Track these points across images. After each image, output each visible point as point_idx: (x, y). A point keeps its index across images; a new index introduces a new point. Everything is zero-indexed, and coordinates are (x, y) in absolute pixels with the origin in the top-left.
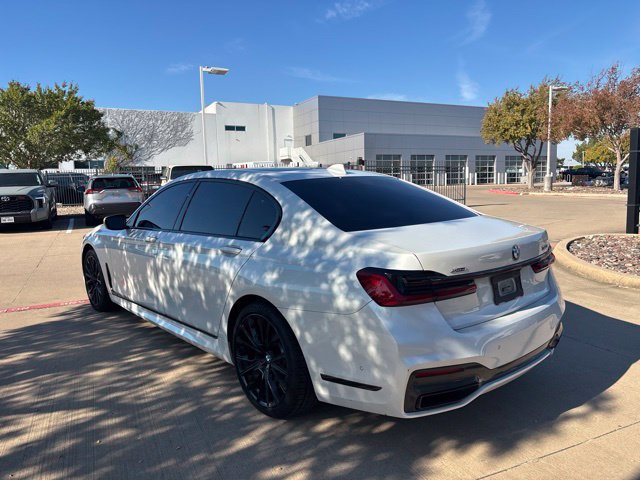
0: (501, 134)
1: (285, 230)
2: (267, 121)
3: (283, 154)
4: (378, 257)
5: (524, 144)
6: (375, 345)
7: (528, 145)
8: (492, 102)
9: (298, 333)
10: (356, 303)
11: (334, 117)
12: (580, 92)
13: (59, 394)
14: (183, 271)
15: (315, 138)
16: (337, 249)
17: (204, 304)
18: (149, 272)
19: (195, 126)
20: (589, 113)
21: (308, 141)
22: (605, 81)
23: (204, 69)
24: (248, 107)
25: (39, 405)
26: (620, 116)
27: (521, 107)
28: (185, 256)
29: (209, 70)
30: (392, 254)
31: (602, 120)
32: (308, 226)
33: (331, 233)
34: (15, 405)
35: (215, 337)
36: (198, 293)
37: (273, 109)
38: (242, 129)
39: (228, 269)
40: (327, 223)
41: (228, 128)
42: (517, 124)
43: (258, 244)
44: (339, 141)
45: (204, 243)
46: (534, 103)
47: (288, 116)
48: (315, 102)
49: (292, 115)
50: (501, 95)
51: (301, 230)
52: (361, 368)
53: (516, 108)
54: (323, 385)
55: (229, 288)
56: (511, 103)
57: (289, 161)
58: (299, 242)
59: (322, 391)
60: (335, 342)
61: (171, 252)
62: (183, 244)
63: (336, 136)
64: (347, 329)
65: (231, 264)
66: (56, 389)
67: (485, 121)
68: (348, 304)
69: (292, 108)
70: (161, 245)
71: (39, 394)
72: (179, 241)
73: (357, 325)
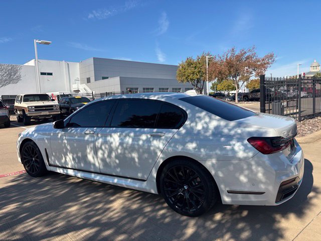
0: (186, 78)
1: (192, 122)
2: (65, 70)
3: (75, 87)
4: (256, 132)
5: (196, 82)
6: (261, 173)
7: (197, 82)
8: (181, 63)
9: (213, 173)
10: (251, 154)
11: (103, 68)
12: (220, 59)
13: (60, 224)
14: (120, 147)
15: (92, 79)
16: (230, 130)
17: (137, 164)
18: (88, 151)
19: (22, 72)
20: (224, 69)
21: (89, 80)
22: (229, 55)
23: (37, 41)
24: (54, 62)
25: (54, 231)
26: (237, 70)
27: (194, 65)
28: (121, 139)
29: (40, 42)
30: (264, 130)
31: (230, 72)
32: (207, 120)
33: (223, 123)
34: (38, 234)
35: (144, 181)
36: (133, 159)
37: (68, 64)
38: (51, 74)
39: (158, 144)
40: (218, 117)
41: (42, 74)
42: (193, 73)
43: (175, 130)
44: (105, 81)
45: (135, 132)
46: (199, 63)
47: (76, 68)
48: (91, 61)
49: (78, 68)
50: (185, 60)
51: (203, 121)
52: (253, 185)
53: (192, 66)
54: (228, 196)
55: (159, 153)
56: (190, 64)
57: (78, 91)
58: (203, 128)
59: (226, 199)
60: (237, 175)
61: (109, 138)
62: (119, 134)
63: (104, 78)
64: (245, 167)
65: (159, 141)
66: (55, 221)
67: (178, 72)
68: (245, 155)
69: (78, 64)
70: (100, 135)
71: (47, 225)
72: (115, 132)
73: (251, 165)
